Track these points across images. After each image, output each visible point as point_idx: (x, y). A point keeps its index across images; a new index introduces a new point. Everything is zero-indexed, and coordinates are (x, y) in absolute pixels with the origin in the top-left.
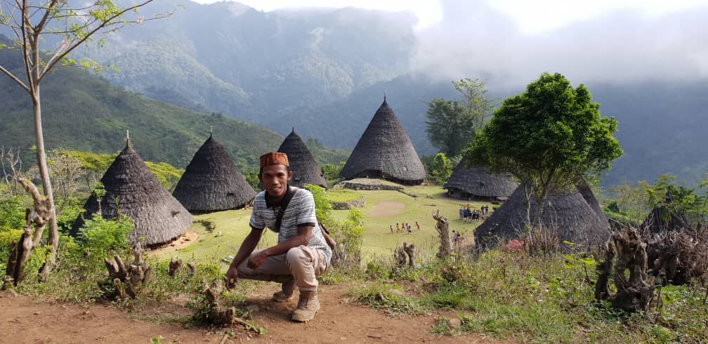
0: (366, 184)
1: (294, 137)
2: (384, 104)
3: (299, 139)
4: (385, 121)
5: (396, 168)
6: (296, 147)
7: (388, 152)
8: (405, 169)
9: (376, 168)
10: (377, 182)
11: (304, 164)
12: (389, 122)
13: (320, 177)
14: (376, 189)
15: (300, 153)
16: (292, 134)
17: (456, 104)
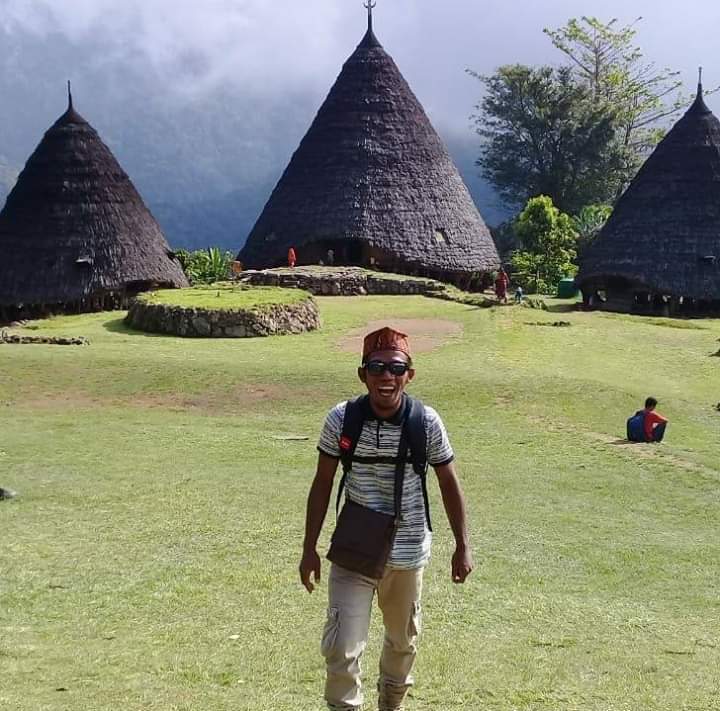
0: (318, 276)
1: (75, 127)
2: (369, 41)
3: (91, 135)
4: (374, 90)
5: (412, 234)
6: (81, 157)
7: (387, 185)
8: (439, 238)
9: (349, 233)
10: (356, 272)
11: (108, 214)
12: (386, 95)
13: (166, 259)
14: (354, 292)
15: (94, 176)
16: (69, 117)
17: (564, 75)
